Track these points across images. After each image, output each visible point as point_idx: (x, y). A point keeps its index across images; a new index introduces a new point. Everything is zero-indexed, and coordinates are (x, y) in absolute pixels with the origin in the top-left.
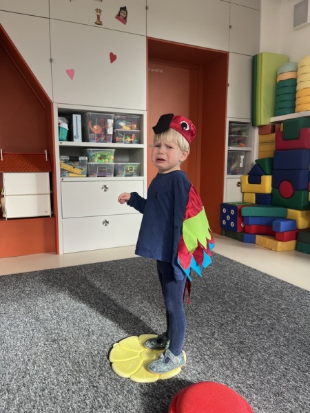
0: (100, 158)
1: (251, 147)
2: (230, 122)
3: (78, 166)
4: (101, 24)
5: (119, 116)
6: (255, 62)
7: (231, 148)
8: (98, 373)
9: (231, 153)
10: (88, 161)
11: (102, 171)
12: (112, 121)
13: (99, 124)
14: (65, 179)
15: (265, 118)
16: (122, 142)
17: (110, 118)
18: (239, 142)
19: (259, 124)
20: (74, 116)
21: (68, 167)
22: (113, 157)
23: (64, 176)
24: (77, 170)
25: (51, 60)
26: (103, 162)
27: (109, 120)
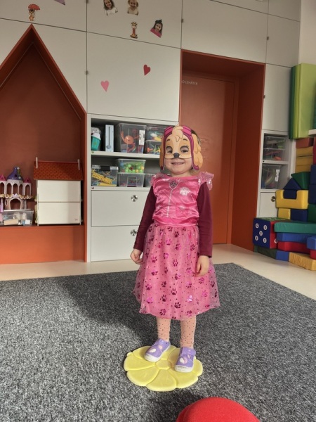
0: (131, 169)
1: (287, 160)
2: (265, 135)
3: (110, 176)
5: (150, 128)
6: (293, 73)
7: (266, 161)
8: (107, 376)
9: (265, 166)
10: (119, 171)
11: (132, 182)
12: (144, 132)
13: (132, 135)
14: (96, 188)
15: (303, 131)
16: (153, 153)
17: (142, 129)
18: (274, 156)
19: (296, 136)
20: (107, 126)
21: (99, 177)
22: (143, 168)
23: (95, 185)
24: (107, 180)
25: (87, 73)
26: (134, 172)
27: (141, 131)
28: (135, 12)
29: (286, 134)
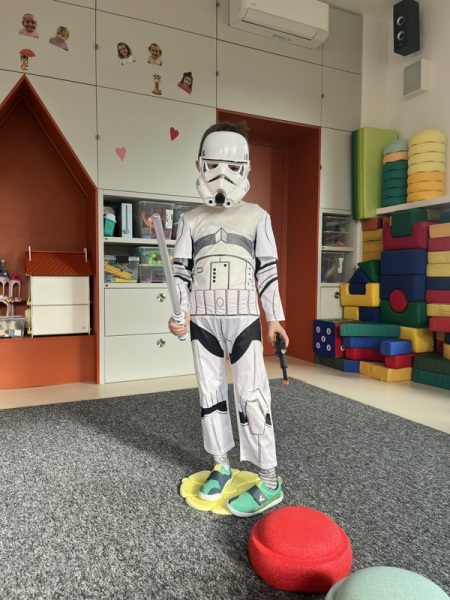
0: (156, 259)
1: (352, 246)
2: (324, 215)
3: (128, 270)
4: (160, 93)
6: (354, 139)
7: (326, 248)
8: (159, 502)
9: (325, 254)
10: (140, 262)
11: (158, 276)
14: (110, 285)
15: (370, 209)
18: (336, 240)
19: (361, 217)
20: (124, 205)
21: (114, 270)
24: (125, 274)
25: (97, 137)
26: (159, 263)
28: (158, 61)
29: (349, 213)
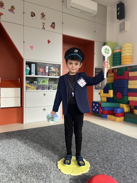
0: (43, 82)
3: (33, 86)
4: (45, 29)
10: (38, 83)
11: (43, 88)
12: (48, 67)
13: (43, 68)
16: (52, 75)
21: (29, 86)
22: (48, 82)
24: (32, 87)
25: (24, 42)
26: (44, 84)
27: (46, 67)
